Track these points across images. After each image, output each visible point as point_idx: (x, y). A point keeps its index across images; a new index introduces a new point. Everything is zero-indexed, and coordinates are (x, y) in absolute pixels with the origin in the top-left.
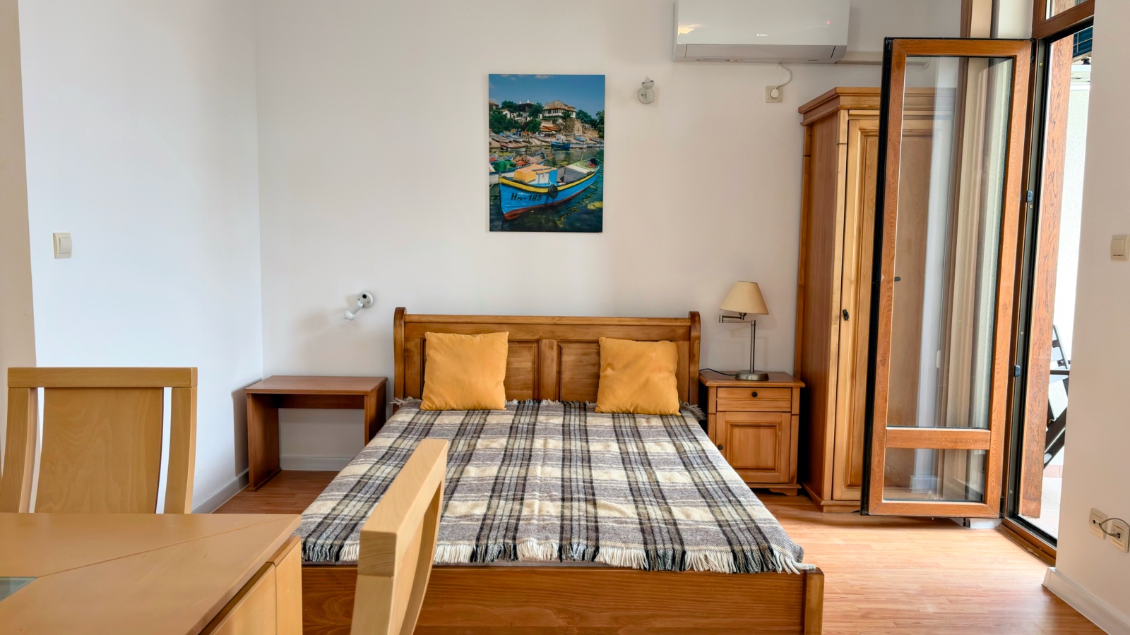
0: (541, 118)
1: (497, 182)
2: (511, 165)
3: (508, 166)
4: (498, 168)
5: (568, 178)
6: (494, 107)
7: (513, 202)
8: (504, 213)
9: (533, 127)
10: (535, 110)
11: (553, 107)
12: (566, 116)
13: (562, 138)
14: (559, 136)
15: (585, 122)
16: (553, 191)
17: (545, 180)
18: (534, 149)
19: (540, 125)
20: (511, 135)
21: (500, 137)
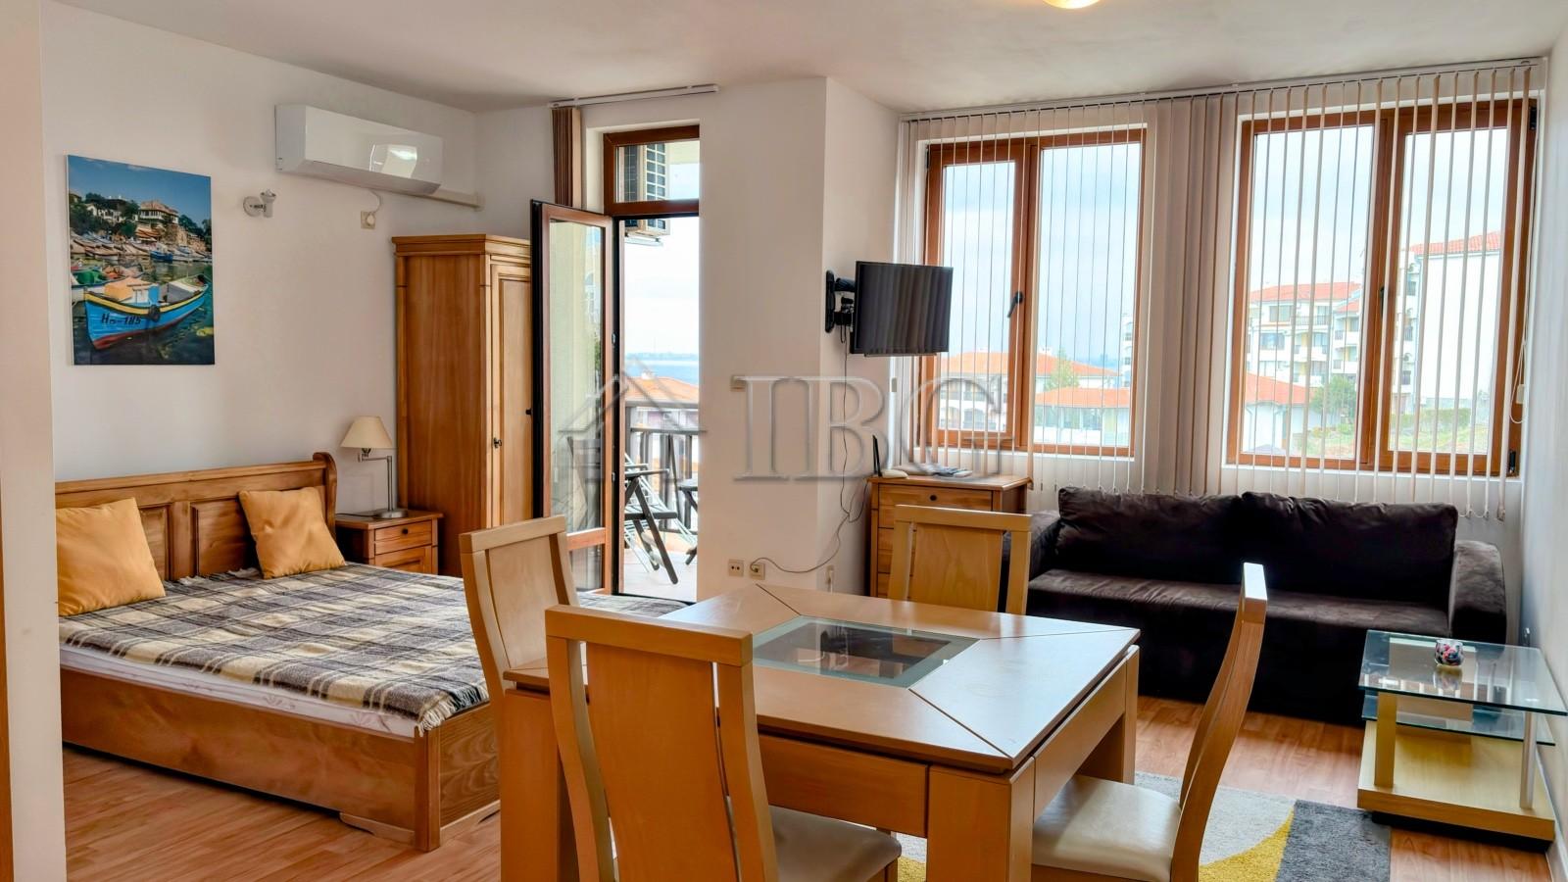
0: (137, 219)
1: (82, 299)
2: (100, 277)
3: (96, 279)
4: (82, 280)
5: (172, 297)
6: (76, 200)
7: (105, 325)
8: (93, 340)
9: (126, 230)
10: (130, 210)
11: (150, 208)
12: (167, 220)
13: (162, 247)
14: (158, 244)
15: (190, 230)
16: (155, 314)
17: (143, 298)
18: (128, 257)
19: (135, 228)
20: (98, 238)
21: (85, 239)
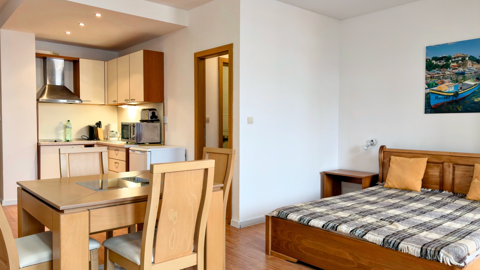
0: (451, 61)
1: (429, 92)
2: (436, 84)
4: (429, 86)
5: (464, 87)
6: (428, 60)
7: (436, 100)
8: (432, 105)
9: (447, 66)
10: (448, 59)
11: (456, 56)
12: (463, 59)
13: (461, 70)
16: (456, 94)
17: (452, 89)
19: (450, 65)
20: (436, 71)
21: (431, 73)
